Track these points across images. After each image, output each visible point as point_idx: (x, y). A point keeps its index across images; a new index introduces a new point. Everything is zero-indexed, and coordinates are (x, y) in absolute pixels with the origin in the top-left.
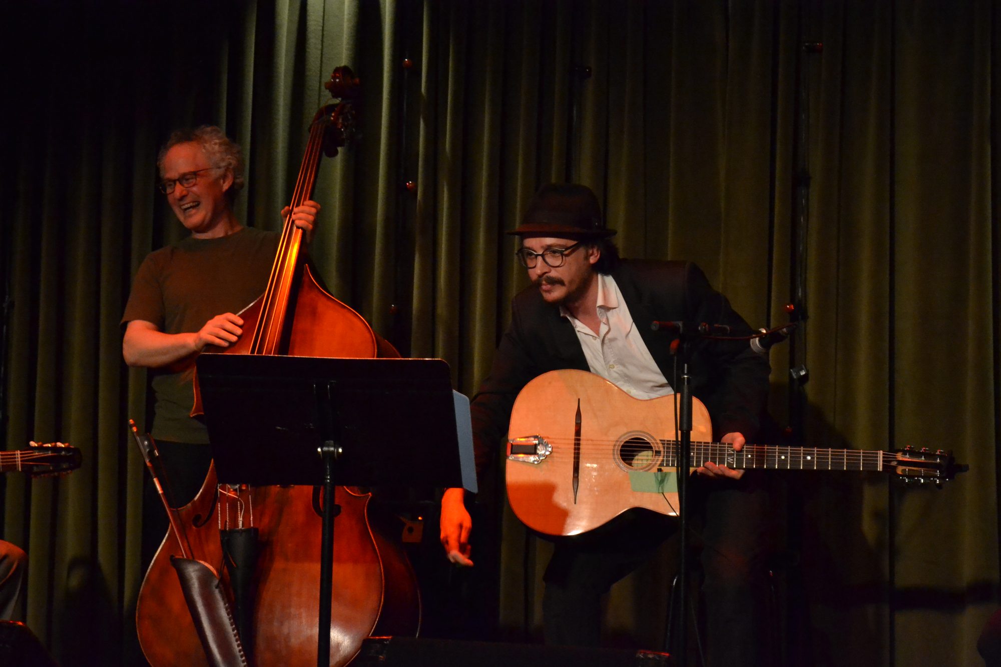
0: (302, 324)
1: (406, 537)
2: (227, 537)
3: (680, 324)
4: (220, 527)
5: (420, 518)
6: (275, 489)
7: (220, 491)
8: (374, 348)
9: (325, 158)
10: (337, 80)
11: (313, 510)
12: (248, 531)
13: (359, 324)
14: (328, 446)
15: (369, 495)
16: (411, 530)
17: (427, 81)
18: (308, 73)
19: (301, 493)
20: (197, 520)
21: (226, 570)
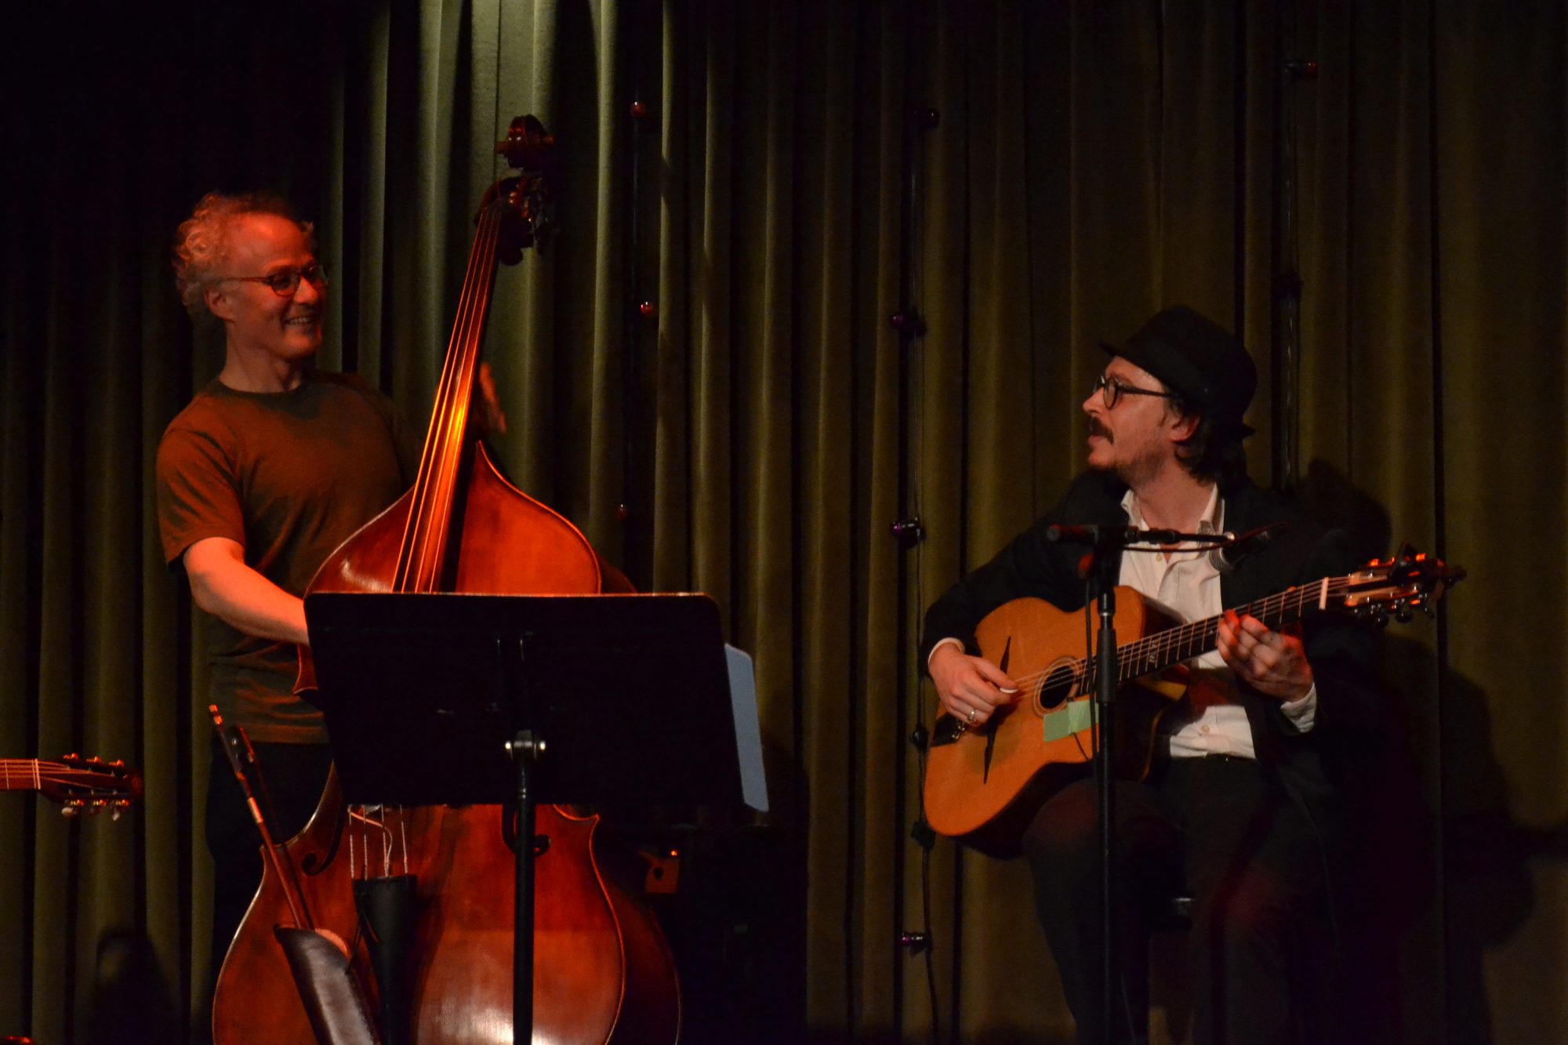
0: (476, 539)
1: (652, 885)
2: (364, 892)
3: (1094, 529)
4: (353, 875)
5: (673, 853)
6: (440, 810)
7: (352, 817)
8: (597, 576)
9: (503, 268)
10: (519, 139)
11: (503, 842)
12: (399, 880)
13: (570, 537)
14: (524, 739)
15: (596, 819)
16: (659, 873)
17: (671, 140)
18: (475, 128)
19: (482, 818)
20: (309, 864)
21: (363, 943)
